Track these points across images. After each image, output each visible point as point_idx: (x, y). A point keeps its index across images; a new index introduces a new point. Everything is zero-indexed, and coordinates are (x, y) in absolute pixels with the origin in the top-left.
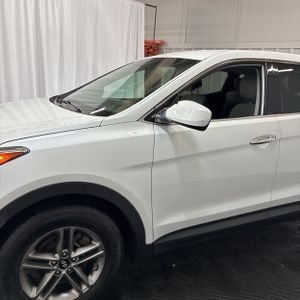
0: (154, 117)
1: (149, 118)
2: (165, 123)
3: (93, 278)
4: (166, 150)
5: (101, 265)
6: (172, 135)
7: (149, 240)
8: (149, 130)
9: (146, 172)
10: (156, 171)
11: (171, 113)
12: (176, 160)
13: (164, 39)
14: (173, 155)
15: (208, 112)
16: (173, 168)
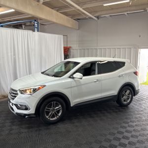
0: (71, 77)
1: (70, 77)
2: (73, 78)
3: (60, 114)
4: (74, 84)
5: (61, 111)
6: (75, 81)
7: (72, 106)
8: (70, 80)
9: (70, 89)
10: (72, 89)
11: (74, 76)
12: (77, 86)
13: (71, 46)
15: (82, 75)
16: (76, 88)
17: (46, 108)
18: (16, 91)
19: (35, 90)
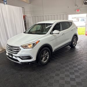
6: (54, 35)
14: (54, 38)
17: (42, 55)
18: (19, 47)
19: (34, 45)
